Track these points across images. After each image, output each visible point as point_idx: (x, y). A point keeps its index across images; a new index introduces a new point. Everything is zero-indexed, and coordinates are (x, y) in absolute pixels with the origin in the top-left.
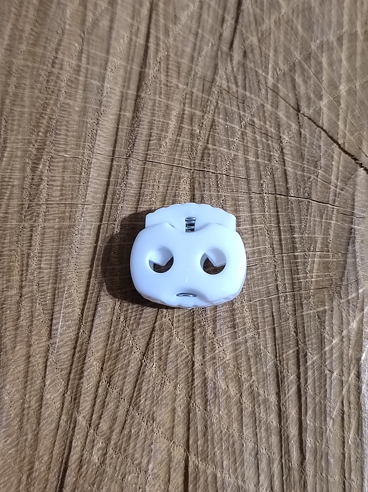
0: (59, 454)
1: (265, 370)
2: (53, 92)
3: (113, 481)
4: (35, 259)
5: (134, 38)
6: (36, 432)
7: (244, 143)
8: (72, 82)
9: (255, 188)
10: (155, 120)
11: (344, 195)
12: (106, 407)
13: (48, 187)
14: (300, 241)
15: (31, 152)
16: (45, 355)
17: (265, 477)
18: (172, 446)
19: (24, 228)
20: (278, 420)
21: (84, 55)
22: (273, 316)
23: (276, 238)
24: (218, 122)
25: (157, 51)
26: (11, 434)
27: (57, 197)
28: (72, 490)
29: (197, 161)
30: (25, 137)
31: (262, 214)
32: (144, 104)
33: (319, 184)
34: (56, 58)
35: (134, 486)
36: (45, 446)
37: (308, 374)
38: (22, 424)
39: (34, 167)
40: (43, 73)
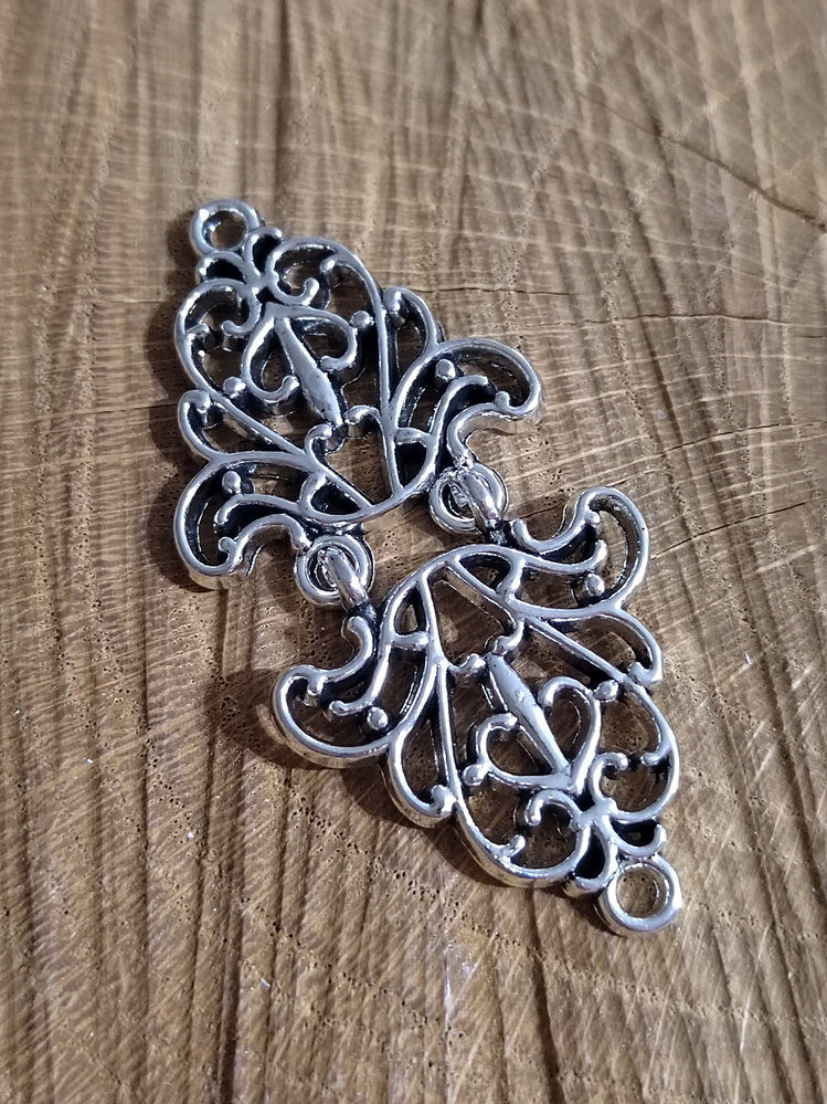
0: (207, 1013)
1: (690, 721)
2: (79, 166)
3: (359, 1057)
4: (84, 544)
5: (252, 33)
6: (140, 967)
7: (543, 216)
8: (121, 140)
9: (589, 312)
10: (329, 197)
11: (797, 295)
12: (314, 871)
13: (94, 374)
14: (719, 410)
15: (44, 302)
16: (137, 771)
17: (743, 983)
18: (493, 945)
19: (47, 474)
20: (745, 838)
21: (142, 83)
22: (686, 591)
23: (659, 413)
24: (479, 180)
25: (310, 52)
26: (77, 983)
27: (118, 395)
28: (254, 1099)
29: (443, 270)
30: (26, 273)
31: (617, 367)
32: (298, 165)
33: (737, 280)
34: (76, 92)
35: (415, 1061)
36: (169, 1000)
37: (800, 709)
38: (101, 951)
39: (56, 335)
40: (50, 128)
